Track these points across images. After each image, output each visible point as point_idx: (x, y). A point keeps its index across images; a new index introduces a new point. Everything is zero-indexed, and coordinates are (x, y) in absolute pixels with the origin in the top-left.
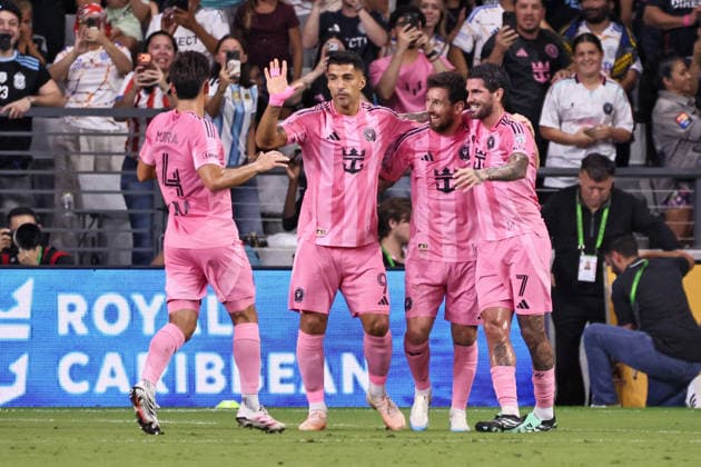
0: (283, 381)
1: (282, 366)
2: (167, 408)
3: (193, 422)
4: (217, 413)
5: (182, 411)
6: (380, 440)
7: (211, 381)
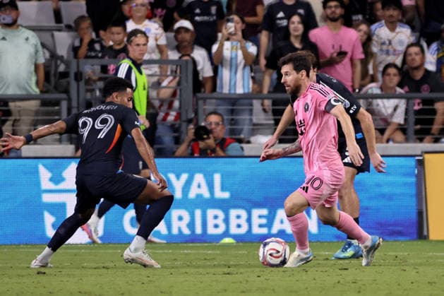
0: (261, 226)
1: (260, 217)
2: (189, 243)
3: (205, 252)
4: (220, 246)
5: (198, 245)
6: (320, 262)
7: (216, 226)
